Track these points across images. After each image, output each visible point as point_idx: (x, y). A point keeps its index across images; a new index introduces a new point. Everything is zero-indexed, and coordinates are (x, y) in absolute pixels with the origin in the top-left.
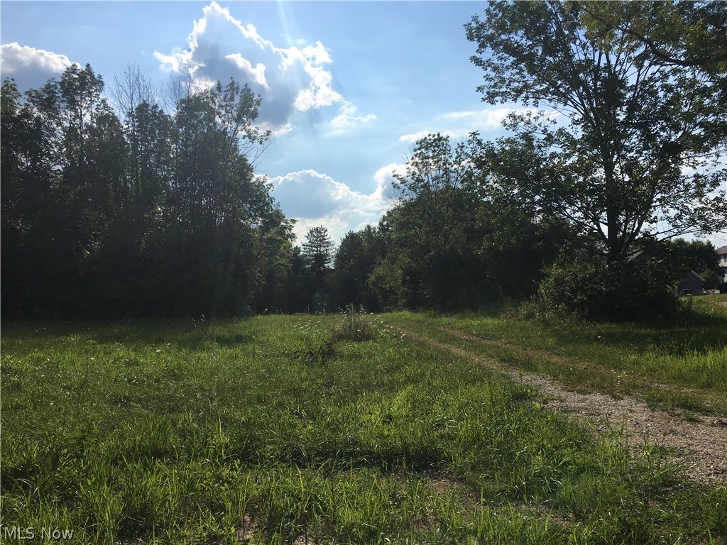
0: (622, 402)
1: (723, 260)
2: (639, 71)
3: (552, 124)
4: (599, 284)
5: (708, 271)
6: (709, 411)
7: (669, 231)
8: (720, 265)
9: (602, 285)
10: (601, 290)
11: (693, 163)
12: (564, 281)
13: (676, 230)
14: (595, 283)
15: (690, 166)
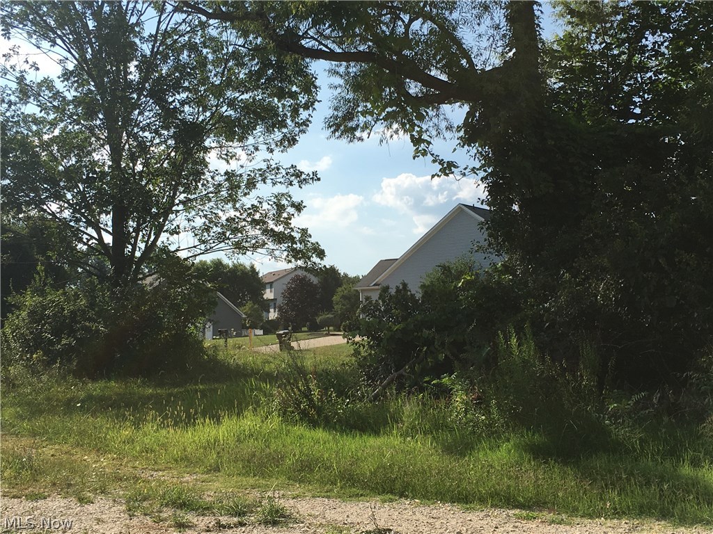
0: (90, 508)
1: (268, 291)
2: (160, 16)
3: (32, 71)
4: (94, 321)
5: (249, 304)
6: (208, 509)
7: (195, 247)
8: (265, 297)
9: (99, 323)
10: (97, 331)
11: (226, 155)
12: (43, 317)
13: (203, 247)
14: (90, 320)
15: (223, 158)
